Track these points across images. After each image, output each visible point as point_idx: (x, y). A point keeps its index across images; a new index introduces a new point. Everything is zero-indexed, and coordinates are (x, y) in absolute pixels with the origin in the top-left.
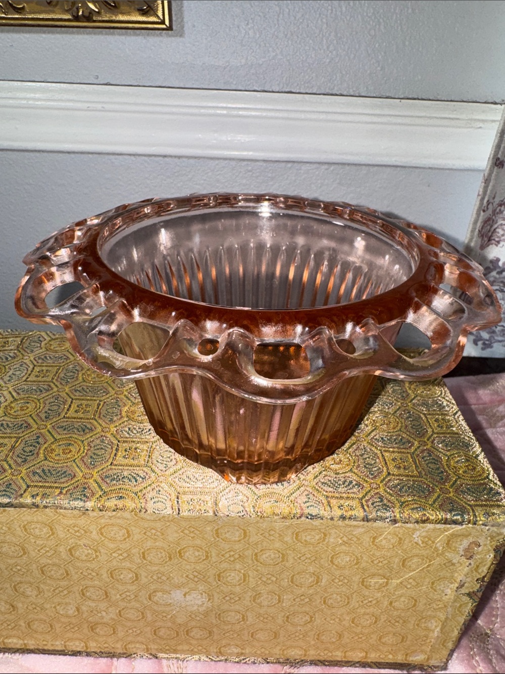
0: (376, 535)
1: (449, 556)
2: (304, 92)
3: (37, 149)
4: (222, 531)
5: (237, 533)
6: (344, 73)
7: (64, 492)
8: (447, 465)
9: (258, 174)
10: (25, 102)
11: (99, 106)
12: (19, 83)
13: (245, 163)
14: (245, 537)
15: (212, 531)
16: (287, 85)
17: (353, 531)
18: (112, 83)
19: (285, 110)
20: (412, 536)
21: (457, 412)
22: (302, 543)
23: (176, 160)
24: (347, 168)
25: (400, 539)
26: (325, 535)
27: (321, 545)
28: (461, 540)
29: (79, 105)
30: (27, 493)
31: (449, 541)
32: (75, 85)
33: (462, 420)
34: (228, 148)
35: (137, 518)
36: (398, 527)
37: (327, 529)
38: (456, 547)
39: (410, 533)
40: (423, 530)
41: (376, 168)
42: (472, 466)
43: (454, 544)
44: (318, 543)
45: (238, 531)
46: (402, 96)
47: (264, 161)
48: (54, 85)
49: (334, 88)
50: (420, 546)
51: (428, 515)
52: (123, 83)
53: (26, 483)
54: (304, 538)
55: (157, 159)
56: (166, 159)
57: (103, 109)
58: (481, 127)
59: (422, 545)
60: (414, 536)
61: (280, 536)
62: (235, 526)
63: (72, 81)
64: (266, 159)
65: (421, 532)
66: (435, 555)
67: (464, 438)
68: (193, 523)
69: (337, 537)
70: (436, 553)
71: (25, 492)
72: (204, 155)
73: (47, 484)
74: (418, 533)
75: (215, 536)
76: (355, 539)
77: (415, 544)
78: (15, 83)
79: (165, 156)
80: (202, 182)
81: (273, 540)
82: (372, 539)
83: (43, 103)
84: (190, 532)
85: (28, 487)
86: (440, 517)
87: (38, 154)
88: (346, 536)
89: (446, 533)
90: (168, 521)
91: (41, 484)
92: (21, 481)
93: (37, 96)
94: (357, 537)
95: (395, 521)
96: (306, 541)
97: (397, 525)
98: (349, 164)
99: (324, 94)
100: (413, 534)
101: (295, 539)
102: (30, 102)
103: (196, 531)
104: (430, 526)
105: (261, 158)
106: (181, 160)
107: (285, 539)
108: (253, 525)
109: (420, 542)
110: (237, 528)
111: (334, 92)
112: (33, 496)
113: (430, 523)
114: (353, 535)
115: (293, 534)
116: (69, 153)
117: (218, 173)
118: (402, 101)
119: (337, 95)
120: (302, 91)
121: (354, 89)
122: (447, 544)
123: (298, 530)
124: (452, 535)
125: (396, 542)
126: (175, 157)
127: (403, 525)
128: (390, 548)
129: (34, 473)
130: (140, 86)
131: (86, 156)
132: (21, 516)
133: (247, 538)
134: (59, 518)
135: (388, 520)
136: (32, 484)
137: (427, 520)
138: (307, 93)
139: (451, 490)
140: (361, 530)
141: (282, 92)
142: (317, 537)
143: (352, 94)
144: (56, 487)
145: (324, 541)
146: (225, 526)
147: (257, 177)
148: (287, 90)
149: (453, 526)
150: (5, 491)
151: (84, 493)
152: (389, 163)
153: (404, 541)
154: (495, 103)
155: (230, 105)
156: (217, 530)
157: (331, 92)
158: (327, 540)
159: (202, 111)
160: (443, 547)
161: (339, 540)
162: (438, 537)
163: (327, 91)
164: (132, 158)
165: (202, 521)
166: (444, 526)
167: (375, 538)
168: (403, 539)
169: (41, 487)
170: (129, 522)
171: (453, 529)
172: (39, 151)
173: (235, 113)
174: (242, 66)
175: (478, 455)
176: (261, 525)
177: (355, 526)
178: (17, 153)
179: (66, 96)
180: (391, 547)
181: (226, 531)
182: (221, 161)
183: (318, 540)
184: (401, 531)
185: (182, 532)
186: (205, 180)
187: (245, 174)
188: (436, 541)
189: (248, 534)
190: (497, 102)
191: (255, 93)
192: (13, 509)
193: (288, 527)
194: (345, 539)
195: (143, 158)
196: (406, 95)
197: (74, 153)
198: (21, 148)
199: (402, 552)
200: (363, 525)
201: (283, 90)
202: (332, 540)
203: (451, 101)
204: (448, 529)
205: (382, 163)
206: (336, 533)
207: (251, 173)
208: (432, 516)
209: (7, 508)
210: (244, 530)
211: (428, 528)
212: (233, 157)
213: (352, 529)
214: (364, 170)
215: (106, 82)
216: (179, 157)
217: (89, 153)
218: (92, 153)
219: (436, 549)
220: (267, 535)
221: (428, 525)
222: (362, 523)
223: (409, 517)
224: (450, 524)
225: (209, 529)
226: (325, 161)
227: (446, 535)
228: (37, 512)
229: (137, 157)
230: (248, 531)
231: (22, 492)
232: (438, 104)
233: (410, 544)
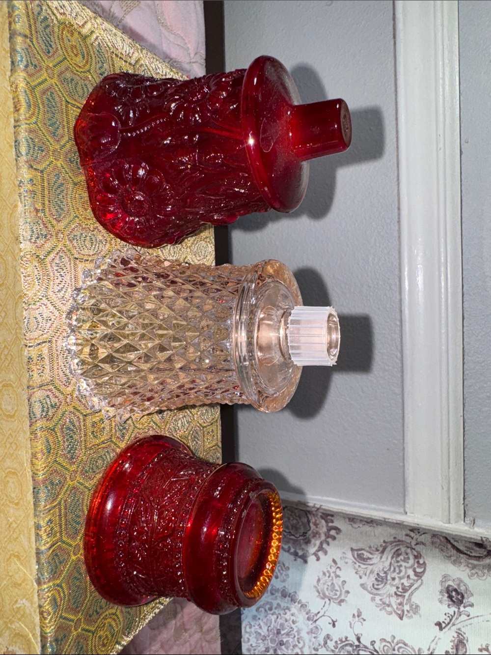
0: (22, 559)
1: (6, 635)
2: (464, 330)
3: (399, 89)
4: (11, 391)
5: (9, 408)
6: (483, 364)
7: (40, 214)
8: (106, 615)
9: (388, 295)
10: (441, 76)
11: (441, 145)
12: (457, 70)
13: (398, 283)
14: (6, 415)
15: (10, 380)
16: (470, 315)
17: (24, 535)
18: (462, 156)
19: (447, 314)
20: (24, 598)
21: (162, 604)
22: (6, 477)
23: (396, 219)
24: (399, 375)
25: (20, 585)
26: (17, 504)
27: (5, 498)
28: (24, 649)
29: (441, 126)
30: (34, 173)
31: (22, 636)
32: (458, 122)
33: (155, 613)
34: (410, 266)
35: (17, 298)
36: (33, 585)
37: (24, 508)
38: (16, 642)
39: (27, 597)
40: (32, 610)
41: (401, 401)
42: (107, 643)
43: (18, 641)
44: (7, 496)
45: (13, 409)
46: (465, 417)
47: (401, 300)
48: (458, 102)
49: (469, 356)
50: (14, 604)
51: (49, 617)
52: (462, 166)
53: (45, 168)
54: (11, 480)
55: (396, 202)
56: (396, 210)
57: (439, 149)
58: (443, 489)
59: (14, 607)
60: (24, 600)
61: (12, 455)
62: (18, 406)
63: (461, 119)
64: (402, 301)
65: (30, 608)
66: (5, 620)
67: (136, 622)
68: (17, 360)
69: (15, 516)
70: (8, 620)
71: (35, 169)
72: (402, 245)
73: (46, 192)
74: (28, 604)
75: (4, 383)
76: (15, 536)
77: (15, 600)
78: (457, 67)
79: (399, 209)
80: (378, 245)
81: (6, 447)
82: (16, 554)
83: (441, 93)
84: (6, 356)
85: (42, 172)
86: (48, 631)
87: (393, 88)
88: (18, 527)
89: (31, 635)
90: (16, 333)
91: (46, 184)
92: (48, 163)
93: (447, 87)
94: (17, 538)
95: (39, 583)
96: (8, 482)
97: (35, 584)
98: (402, 376)
99: (463, 348)
100: (27, 599)
101: (8, 470)
102: (441, 81)
103: (7, 362)
104: (37, 619)
105: (403, 297)
106: (396, 224)
107: (7, 460)
108: (20, 426)
109: (18, 606)
110: (16, 408)
111: (465, 357)
112: (31, 180)
113: (41, 619)
114: (20, 534)
115: (15, 469)
116: (397, 119)
117: (387, 258)
118: (462, 418)
119: (463, 360)
120: (465, 328)
121: (470, 375)
122: (19, 633)
123: (19, 475)
124: (29, 640)
125: (16, 579)
126: (399, 218)
127: (36, 591)
128: (8, 572)
129: (58, 176)
130: (461, 182)
131: (395, 136)
132: (7, 165)
133: (5, 418)
134: (9, 209)
135: (40, 575)
136: (45, 176)
137: (43, 617)
138: (463, 333)
139: (80, 630)
140: (26, 543)
141: (463, 311)
142: (13, 495)
143: (465, 373)
144: (44, 204)
145: (10, 502)
146: (17, 394)
147: (385, 294)
148: (465, 315)
149: (39, 644)
150: (35, 146)
151: (40, 236)
152: (406, 412)
153: (18, 589)
154: (464, 499)
155: (449, 264)
156: (11, 385)
157: (466, 354)
158: (11, 505)
159: (443, 240)
160: (15, 630)
161: (13, 519)
162: (25, 625)
163: (466, 351)
164: (396, 179)
165: (20, 370)
166: (39, 634)
167: (18, 557)
168: (20, 588)
169: (43, 187)
170: (11, 287)
171: (36, 643)
172: (396, 91)
173: (443, 269)
174: (484, 273)
175: (119, 643)
176: (21, 436)
177: (30, 538)
178: (393, 71)
179: (448, 114)
180: (10, 574)
181: (11, 395)
182: (398, 261)
183: (10, 496)
184: (28, 587)
185: (5, 346)
186: (380, 247)
187: (388, 283)
188: (20, 623)
189: (9, 419)
190: (466, 500)
191: (461, 287)
192: (14, 157)
193: (21, 464)
194: (14, 525)
195: (396, 189)
196: (467, 421)
197: (397, 124)
198: (398, 73)
199: (5, 585)
200: (31, 547)
201: (465, 312)
202: (11, 511)
203: (464, 461)
204: (35, 638)
205: (405, 407)
206: (20, 516)
207: (389, 289)
208: (49, 623)
209: (14, 149)
210: (14, 415)
211: (35, 617)
212: (402, 271)
213: (27, 535)
214: (398, 390)
215: (463, 150)
216: (399, 222)
217: (397, 138)
218: (397, 141)
219: (12, 622)
220: (11, 440)
221: (39, 618)
222: (34, 547)
223: (45, 598)
224: (41, 641)
225: (12, 377)
226: (404, 355)
227: (29, 635)
228: (13, 185)
229: (397, 183)
230: (13, 420)
231: (35, 167)
232: (460, 449)
233: (14, 594)
